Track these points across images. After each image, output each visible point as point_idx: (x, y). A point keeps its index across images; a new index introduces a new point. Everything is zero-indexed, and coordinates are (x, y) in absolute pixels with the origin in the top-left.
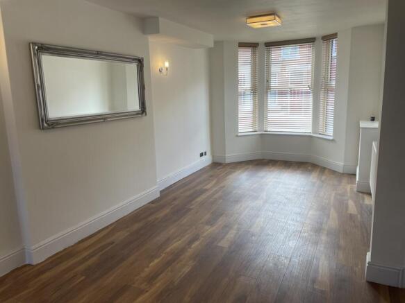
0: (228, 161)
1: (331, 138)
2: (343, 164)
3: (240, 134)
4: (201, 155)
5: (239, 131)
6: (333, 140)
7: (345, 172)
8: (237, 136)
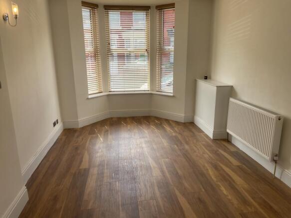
0: (81, 126)
1: (172, 95)
2: (183, 115)
3: (90, 97)
4: (55, 124)
5: (89, 93)
6: (173, 96)
7: (186, 122)
8: (88, 99)
